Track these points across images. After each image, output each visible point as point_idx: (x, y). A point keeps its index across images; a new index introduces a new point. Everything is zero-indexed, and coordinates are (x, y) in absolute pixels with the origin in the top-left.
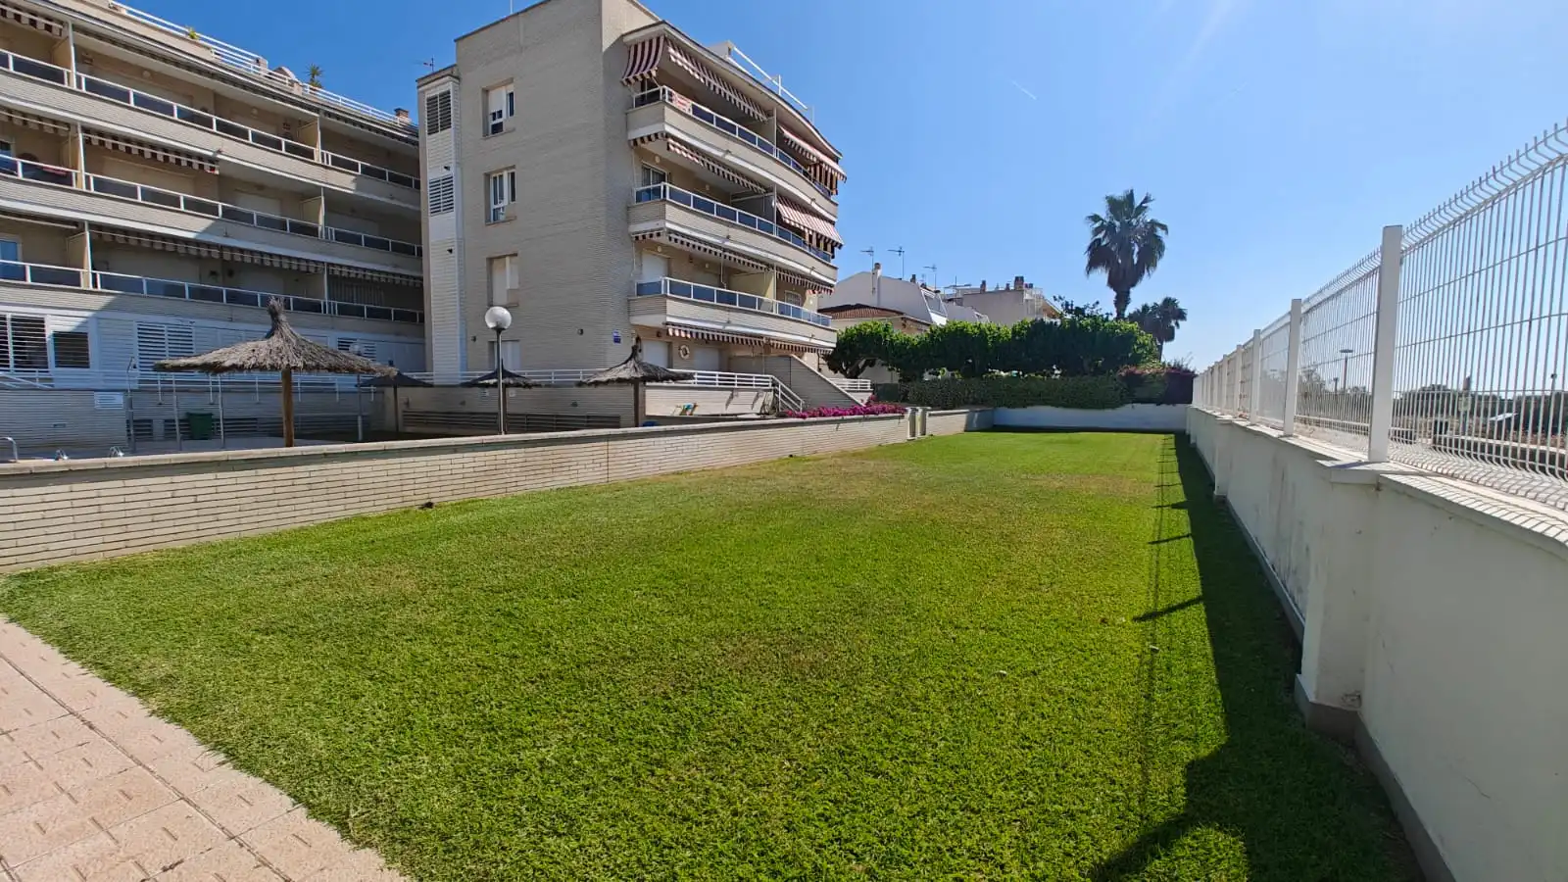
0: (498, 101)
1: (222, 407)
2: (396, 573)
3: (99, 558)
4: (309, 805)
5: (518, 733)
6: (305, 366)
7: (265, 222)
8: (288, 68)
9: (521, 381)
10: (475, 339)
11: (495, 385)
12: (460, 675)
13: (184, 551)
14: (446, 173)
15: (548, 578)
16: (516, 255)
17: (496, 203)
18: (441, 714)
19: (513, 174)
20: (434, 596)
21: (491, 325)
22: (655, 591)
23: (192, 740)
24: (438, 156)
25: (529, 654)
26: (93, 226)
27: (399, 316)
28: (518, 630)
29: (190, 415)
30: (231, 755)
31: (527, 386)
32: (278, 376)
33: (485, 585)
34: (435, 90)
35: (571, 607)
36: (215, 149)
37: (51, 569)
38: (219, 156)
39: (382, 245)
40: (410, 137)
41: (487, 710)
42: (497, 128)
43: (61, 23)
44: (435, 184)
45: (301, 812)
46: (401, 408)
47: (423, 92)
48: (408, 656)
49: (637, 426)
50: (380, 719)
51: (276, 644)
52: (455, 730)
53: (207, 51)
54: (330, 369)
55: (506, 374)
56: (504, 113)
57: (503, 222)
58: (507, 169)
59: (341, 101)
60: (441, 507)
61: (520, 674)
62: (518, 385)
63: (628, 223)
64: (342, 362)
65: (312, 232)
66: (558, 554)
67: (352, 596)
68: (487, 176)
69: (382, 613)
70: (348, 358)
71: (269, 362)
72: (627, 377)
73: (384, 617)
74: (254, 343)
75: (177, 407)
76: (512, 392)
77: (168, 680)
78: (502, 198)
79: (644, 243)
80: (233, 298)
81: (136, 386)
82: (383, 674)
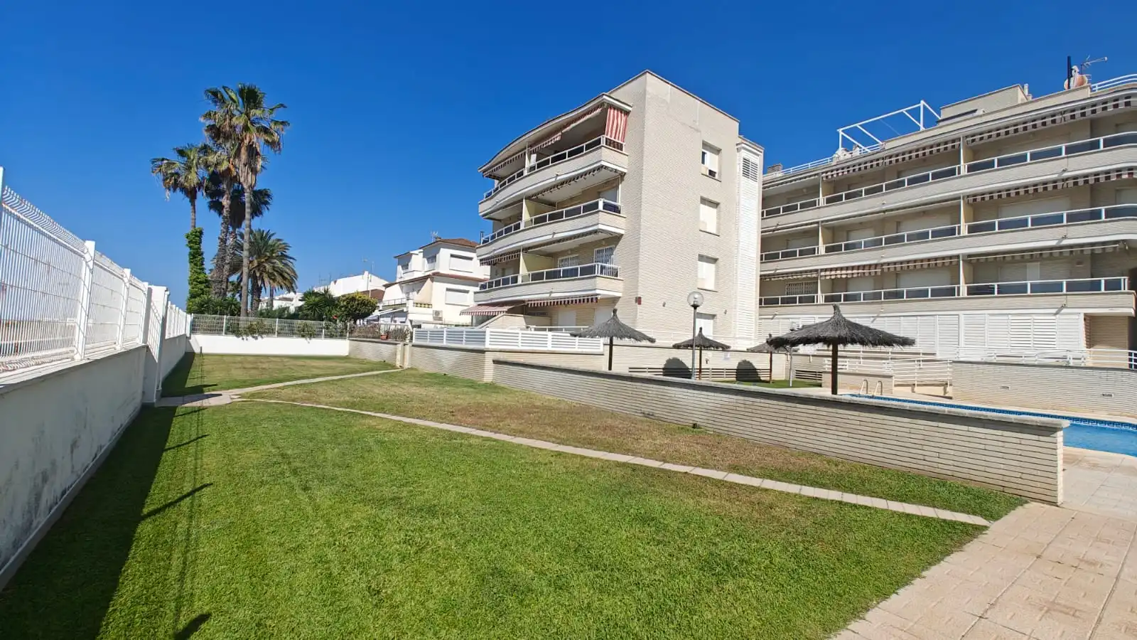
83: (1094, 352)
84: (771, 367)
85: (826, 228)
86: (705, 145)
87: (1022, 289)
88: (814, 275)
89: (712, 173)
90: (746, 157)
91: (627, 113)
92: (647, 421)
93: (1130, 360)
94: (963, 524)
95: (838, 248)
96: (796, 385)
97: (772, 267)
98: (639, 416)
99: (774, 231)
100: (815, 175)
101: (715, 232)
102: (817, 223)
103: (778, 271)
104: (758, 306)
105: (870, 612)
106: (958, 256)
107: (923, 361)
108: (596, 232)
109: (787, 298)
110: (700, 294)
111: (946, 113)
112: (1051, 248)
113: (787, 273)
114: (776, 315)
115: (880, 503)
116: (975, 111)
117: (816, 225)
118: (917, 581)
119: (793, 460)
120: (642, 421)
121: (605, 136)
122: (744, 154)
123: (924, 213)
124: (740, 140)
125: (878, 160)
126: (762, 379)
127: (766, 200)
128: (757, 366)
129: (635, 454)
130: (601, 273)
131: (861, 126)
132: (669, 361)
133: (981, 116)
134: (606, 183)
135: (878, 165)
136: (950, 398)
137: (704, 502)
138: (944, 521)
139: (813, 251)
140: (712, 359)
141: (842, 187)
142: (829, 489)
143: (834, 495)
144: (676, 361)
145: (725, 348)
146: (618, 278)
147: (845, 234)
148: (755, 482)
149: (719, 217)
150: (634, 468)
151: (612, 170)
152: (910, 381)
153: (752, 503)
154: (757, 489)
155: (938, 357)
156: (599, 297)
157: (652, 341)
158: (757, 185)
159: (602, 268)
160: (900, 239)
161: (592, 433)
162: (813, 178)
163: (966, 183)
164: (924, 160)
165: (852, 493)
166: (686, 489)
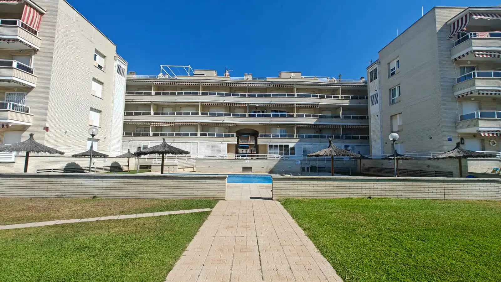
0: (394, 65)
1: (319, 164)
2: (360, 217)
3: (297, 198)
4: (337, 271)
5: (397, 279)
6: (337, 155)
7: (328, 117)
8: (334, 77)
9: (404, 157)
10: (386, 143)
11: (393, 159)
12: (378, 253)
13: (311, 199)
14: (376, 92)
15: (413, 231)
16: (401, 113)
17: (393, 97)
18: (371, 262)
19: (399, 87)
20: (370, 226)
21: (391, 139)
22: (467, 250)
23: (313, 244)
24: (373, 88)
25: (403, 255)
26: (297, 124)
27: (362, 138)
28: (399, 245)
29: (312, 166)
30: (320, 251)
31: (406, 159)
32: (330, 157)
33: (388, 227)
34: (372, 69)
35: (422, 244)
36: (318, 102)
37: (290, 199)
38: (319, 103)
39: (357, 117)
40: (365, 85)
41: (386, 267)
42: (393, 74)
43: (294, 84)
44: (372, 96)
45: (335, 272)
46: (362, 165)
47: (369, 71)
48: (362, 242)
49: (461, 177)
50: (354, 256)
51: (329, 228)
52: (376, 269)
53: (317, 80)
54: (343, 155)
55: (397, 155)
56: (396, 68)
57: (397, 103)
58: (396, 86)
59: (346, 81)
60: (374, 199)
61: (399, 260)
62: (402, 159)
63: (453, 92)
64: (346, 153)
65: (338, 117)
66: (418, 224)
67: (347, 220)
68: (390, 90)
69: (355, 227)
70: (347, 152)
71: (329, 154)
72: (454, 156)
73: (356, 229)
74: (326, 149)
75: (310, 164)
76: (400, 161)
77: (309, 229)
78: (395, 95)
79: (463, 98)
80: (321, 137)
81: (302, 159)
82: (355, 244)
83: (229, 155)
84: (129, 164)
85: (155, 105)
86: (96, 51)
87: (213, 135)
88: (149, 124)
89: (100, 67)
90: (119, 64)
91: (42, 14)
92: (60, 200)
93: (236, 157)
94: (206, 212)
95: (158, 114)
96: (140, 172)
97: (130, 118)
98: (53, 198)
99: (131, 102)
100: (151, 81)
101: (100, 97)
102: (151, 102)
103: (132, 121)
104: (122, 135)
105: (187, 248)
106: (198, 123)
107: (187, 159)
108: (9, 81)
109: (136, 133)
110: (96, 129)
111: (196, 72)
112: (221, 123)
113: (137, 122)
114: (130, 140)
115: (182, 212)
116: (204, 74)
117: (150, 103)
118: (198, 233)
119: (147, 203)
120: (56, 200)
121: (21, 21)
122: (118, 62)
123: (189, 106)
124: (116, 55)
125: (175, 82)
126: (124, 170)
127: (128, 87)
128: (121, 164)
129: (58, 218)
130: (13, 109)
131: (169, 67)
132: (68, 165)
133: (205, 77)
134: (19, 51)
135: (174, 84)
136: (195, 172)
137: (112, 231)
138: (201, 212)
139: (148, 114)
140: (98, 162)
141: (161, 89)
142: (164, 211)
143: (166, 213)
144: (74, 164)
145: (105, 156)
146: (29, 113)
147: (162, 109)
148: (133, 216)
149: (103, 90)
150: (62, 226)
151: (27, 44)
152: (183, 167)
153: (135, 225)
154: (136, 219)
155: (191, 158)
156: (10, 125)
157: (62, 153)
158: (124, 79)
159: (14, 105)
160: (181, 114)
161: (18, 213)
162: (149, 82)
163: (201, 98)
164: (190, 87)
165: (172, 211)
166: (100, 228)
